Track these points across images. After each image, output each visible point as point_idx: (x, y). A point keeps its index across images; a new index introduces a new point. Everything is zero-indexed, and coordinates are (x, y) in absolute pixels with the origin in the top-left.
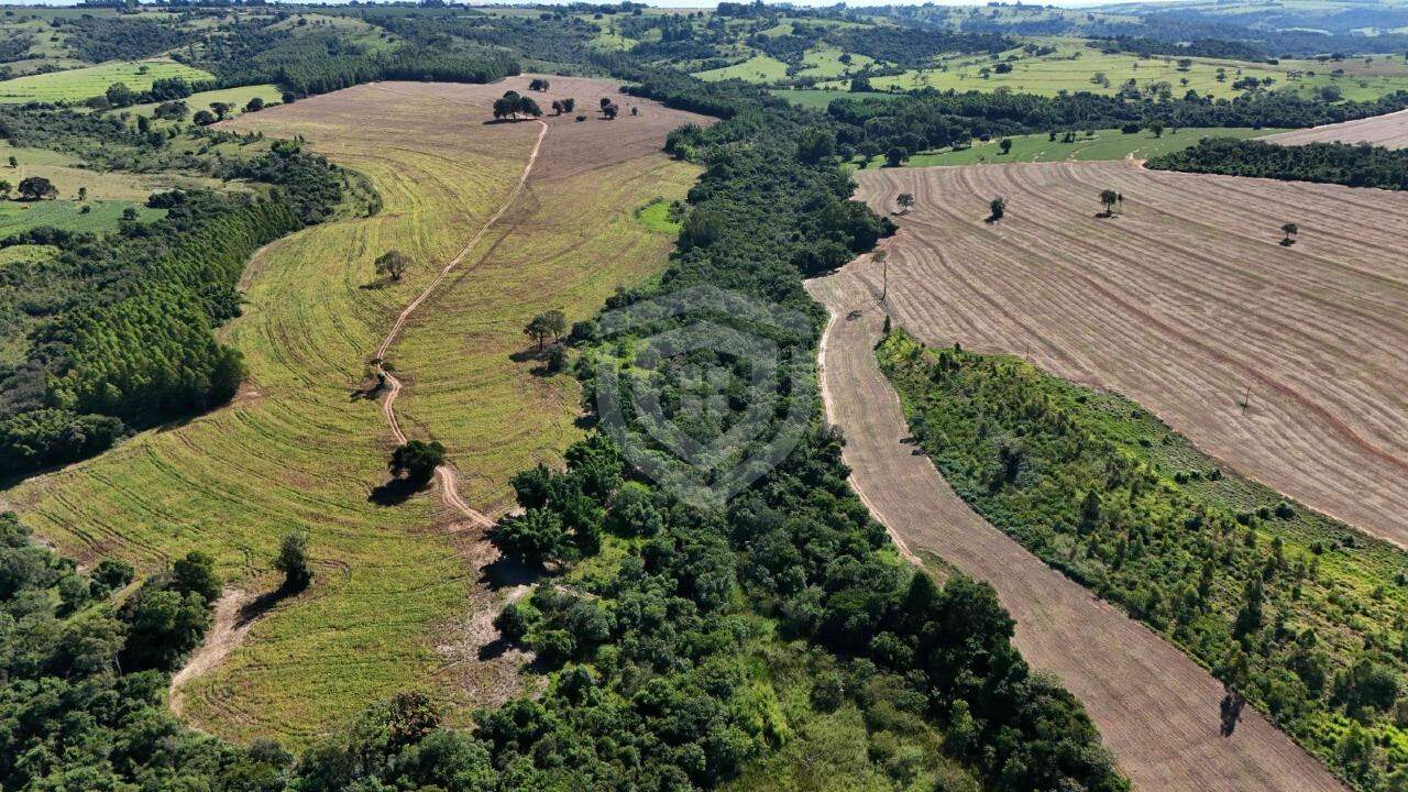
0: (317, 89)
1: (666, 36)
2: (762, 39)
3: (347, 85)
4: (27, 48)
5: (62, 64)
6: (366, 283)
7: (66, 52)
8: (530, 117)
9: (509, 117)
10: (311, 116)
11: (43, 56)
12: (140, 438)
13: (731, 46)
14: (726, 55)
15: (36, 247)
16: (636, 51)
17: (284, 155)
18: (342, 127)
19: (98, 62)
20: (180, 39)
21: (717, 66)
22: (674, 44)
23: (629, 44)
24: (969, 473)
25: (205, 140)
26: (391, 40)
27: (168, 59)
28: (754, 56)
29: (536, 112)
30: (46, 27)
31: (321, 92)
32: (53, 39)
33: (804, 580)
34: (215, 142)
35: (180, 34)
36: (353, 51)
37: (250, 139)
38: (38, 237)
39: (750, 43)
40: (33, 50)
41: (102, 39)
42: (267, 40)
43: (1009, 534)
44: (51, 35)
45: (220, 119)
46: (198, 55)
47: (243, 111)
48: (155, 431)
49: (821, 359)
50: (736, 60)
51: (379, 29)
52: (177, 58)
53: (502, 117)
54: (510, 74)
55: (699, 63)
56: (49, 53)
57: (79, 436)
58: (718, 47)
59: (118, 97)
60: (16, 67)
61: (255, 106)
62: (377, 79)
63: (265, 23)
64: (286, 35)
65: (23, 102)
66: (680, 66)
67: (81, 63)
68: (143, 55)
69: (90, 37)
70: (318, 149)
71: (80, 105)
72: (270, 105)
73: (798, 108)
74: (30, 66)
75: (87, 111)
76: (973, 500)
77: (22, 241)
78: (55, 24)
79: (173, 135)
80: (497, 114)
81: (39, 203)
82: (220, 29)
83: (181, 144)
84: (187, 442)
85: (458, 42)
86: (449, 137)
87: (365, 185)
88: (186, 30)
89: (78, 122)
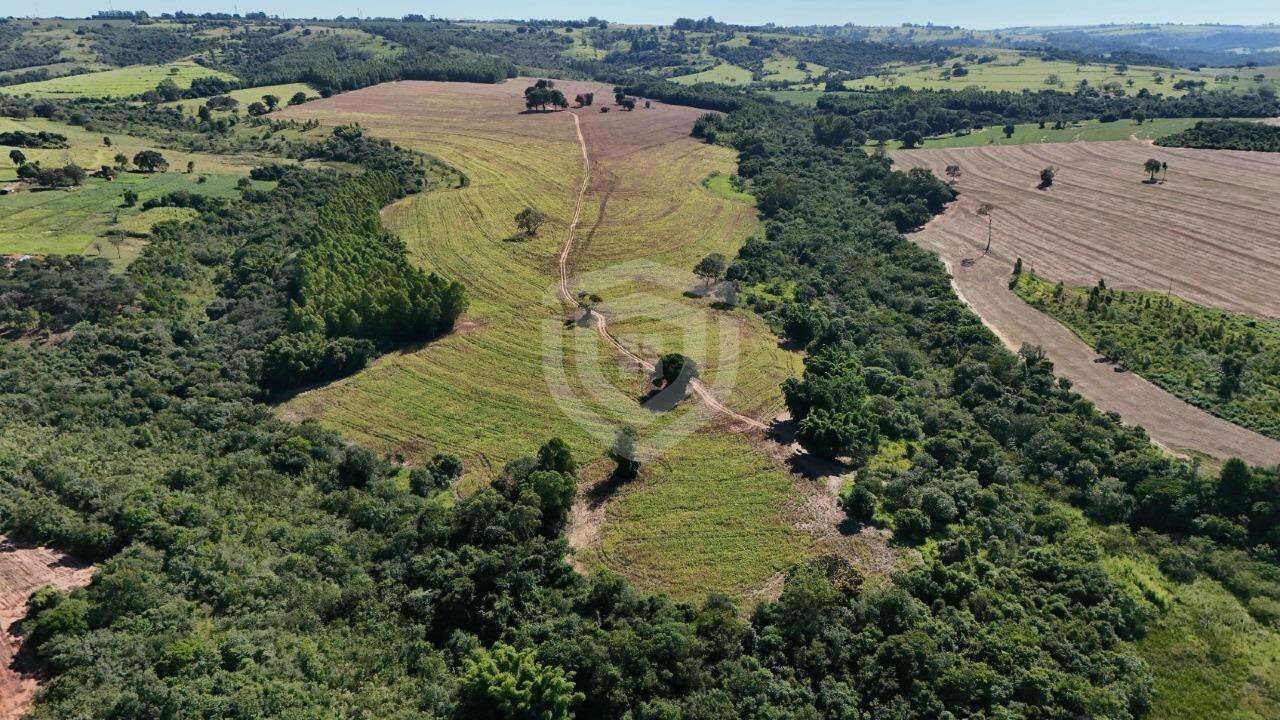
0: (348, 86)
1: (635, 47)
2: (723, 50)
3: (373, 83)
4: (57, 53)
5: (92, 67)
6: (505, 237)
7: (93, 57)
8: (559, 108)
9: (540, 108)
10: (353, 108)
11: (73, 60)
12: (389, 359)
13: (696, 56)
14: (694, 63)
15: (178, 209)
16: (608, 60)
17: (349, 138)
18: (389, 117)
19: (122, 65)
20: (197, 46)
21: (688, 72)
22: (642, 53)
23: (601, 54)
24: (1188, 384)
25: (266, 128)
26: (393, 48)
27: (192, 63)
28: (720, 64)
29: (564, 105)
30: (72, 35)
31: (352, 88)
32: (81, 46)
33: (1096, 472)
34: (276, 129)
35: (197, 41)
36: (360, 57)
37: (308, 126)
38: (177, 200)
39: (713, 53)
40: (63, 55)
41: (123, 46)
42: (279, 47)
44: (77, 41)
45: (270, 111)
46: (219, 60)
47: (290, 104)
48: (398, 353)
50: (704, 67)
51: (379, 38)
52: (199, 62)
53: (534, 109)
55: (670, 69)
56: (79, 57)
57: (340, 355)
58: (684, 57)
59: (167, 93)
60: (52, 69)
61: (298, 99)
62: (396, 78)
63: (273, 33)
64: (295, 43)
65: (74, 97)
66: (653, 72)
67: (108, 67)
68: (172, 58)
69: (112, 43)
70: (378, 134)
71: (135, 99)
72: (312, 99)
74: (65, 68)
75: (140, 104)
77: (163, 204)
78: (80, 32)
79: (233, 123)
80: (529, 105)
81: (152, 176)
82: (233, 37)
83: (243, 131)
85: (453, 50)
86: (493, 124)
88: (202, 38)
89: (133, 113)
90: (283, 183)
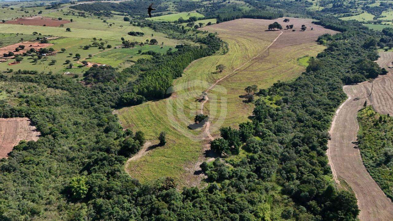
0: (225, 20)
1: (334, 6)
2: (367, 7)
3: (233, 19)
4: (167, 8)
5: (173, 12)
6: (213, 72)
7: (174, 9)
8: (279, 29)
9: (273, 29)
10: (221, 27)
11: (169, 10)
12: (149, 102)
13: (355, 10)
14: (353, 12)
15: (148, 55)
16: (323, 11)
17: (211, 37)
18: (228, 30)
19: (181, 12)
20: (200, 6)
21: (349, 16)
22: (336, 9)
23: (321, 8)
24: (371, 158)
25: (195, 32)
26: (250, 7)
27: (195, 12)
28: (364, 13)
29: (281, 28)
30: (172, 3)
31: (226, 21)
32: (173, 6)
33: (295, 178)
34: (197, 33)
35: (200, 5)
36: (240, 10)
37: (205, 32)
38: (149, 53)
39: (363, 9)
40: (168, 9)
41: (183, 6)
42: (219, 7)
43: (376, 181)
44: (172, 5)
45: (200, 27)
46: (202, 11)
47: (206, 25)
48: (151, 101)
49: (337, 112)
50: (356, 14)
51: (248, 4)
52: (197, 11)
53: (270, 29)
54: (280, 17)
55: (343, 14)
56: (171, 10)
57: (135, 99)
58: (351, 10)
59: (181, 21)
60: (164, 13)
61: (209, 24)
62: (242, 18)
63: (220, 3)
64: (224, 6)
65: (162, 21)
66: (336, 16)
67: (177, 12)
68: (190, 11)
69: (180, 6)
70: (219, 36)
71: (173, 22)
72: (213, 24)
73: (371, 30)
74: (166, 13)
75: (173, 24)
76: (369, 167)
77: (146, 54)
78: (174, 3)
79: (189, 31)
80: (269, 28)
81: (154, 45)
82: (209, 4)
83: (190, 33)
84: (157, 105)
85: (268, 7)
86: (254, 34)
87: (226, 47)
88: (201, 4)
89: (171, 26)
90: (179, 50)
